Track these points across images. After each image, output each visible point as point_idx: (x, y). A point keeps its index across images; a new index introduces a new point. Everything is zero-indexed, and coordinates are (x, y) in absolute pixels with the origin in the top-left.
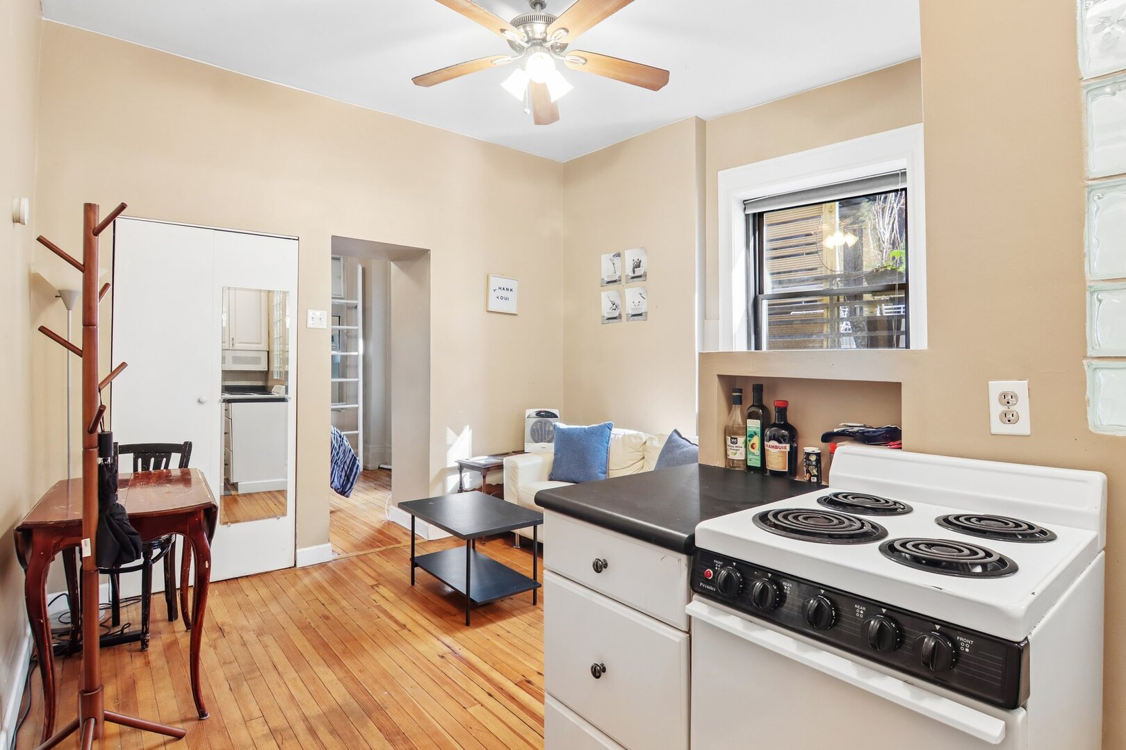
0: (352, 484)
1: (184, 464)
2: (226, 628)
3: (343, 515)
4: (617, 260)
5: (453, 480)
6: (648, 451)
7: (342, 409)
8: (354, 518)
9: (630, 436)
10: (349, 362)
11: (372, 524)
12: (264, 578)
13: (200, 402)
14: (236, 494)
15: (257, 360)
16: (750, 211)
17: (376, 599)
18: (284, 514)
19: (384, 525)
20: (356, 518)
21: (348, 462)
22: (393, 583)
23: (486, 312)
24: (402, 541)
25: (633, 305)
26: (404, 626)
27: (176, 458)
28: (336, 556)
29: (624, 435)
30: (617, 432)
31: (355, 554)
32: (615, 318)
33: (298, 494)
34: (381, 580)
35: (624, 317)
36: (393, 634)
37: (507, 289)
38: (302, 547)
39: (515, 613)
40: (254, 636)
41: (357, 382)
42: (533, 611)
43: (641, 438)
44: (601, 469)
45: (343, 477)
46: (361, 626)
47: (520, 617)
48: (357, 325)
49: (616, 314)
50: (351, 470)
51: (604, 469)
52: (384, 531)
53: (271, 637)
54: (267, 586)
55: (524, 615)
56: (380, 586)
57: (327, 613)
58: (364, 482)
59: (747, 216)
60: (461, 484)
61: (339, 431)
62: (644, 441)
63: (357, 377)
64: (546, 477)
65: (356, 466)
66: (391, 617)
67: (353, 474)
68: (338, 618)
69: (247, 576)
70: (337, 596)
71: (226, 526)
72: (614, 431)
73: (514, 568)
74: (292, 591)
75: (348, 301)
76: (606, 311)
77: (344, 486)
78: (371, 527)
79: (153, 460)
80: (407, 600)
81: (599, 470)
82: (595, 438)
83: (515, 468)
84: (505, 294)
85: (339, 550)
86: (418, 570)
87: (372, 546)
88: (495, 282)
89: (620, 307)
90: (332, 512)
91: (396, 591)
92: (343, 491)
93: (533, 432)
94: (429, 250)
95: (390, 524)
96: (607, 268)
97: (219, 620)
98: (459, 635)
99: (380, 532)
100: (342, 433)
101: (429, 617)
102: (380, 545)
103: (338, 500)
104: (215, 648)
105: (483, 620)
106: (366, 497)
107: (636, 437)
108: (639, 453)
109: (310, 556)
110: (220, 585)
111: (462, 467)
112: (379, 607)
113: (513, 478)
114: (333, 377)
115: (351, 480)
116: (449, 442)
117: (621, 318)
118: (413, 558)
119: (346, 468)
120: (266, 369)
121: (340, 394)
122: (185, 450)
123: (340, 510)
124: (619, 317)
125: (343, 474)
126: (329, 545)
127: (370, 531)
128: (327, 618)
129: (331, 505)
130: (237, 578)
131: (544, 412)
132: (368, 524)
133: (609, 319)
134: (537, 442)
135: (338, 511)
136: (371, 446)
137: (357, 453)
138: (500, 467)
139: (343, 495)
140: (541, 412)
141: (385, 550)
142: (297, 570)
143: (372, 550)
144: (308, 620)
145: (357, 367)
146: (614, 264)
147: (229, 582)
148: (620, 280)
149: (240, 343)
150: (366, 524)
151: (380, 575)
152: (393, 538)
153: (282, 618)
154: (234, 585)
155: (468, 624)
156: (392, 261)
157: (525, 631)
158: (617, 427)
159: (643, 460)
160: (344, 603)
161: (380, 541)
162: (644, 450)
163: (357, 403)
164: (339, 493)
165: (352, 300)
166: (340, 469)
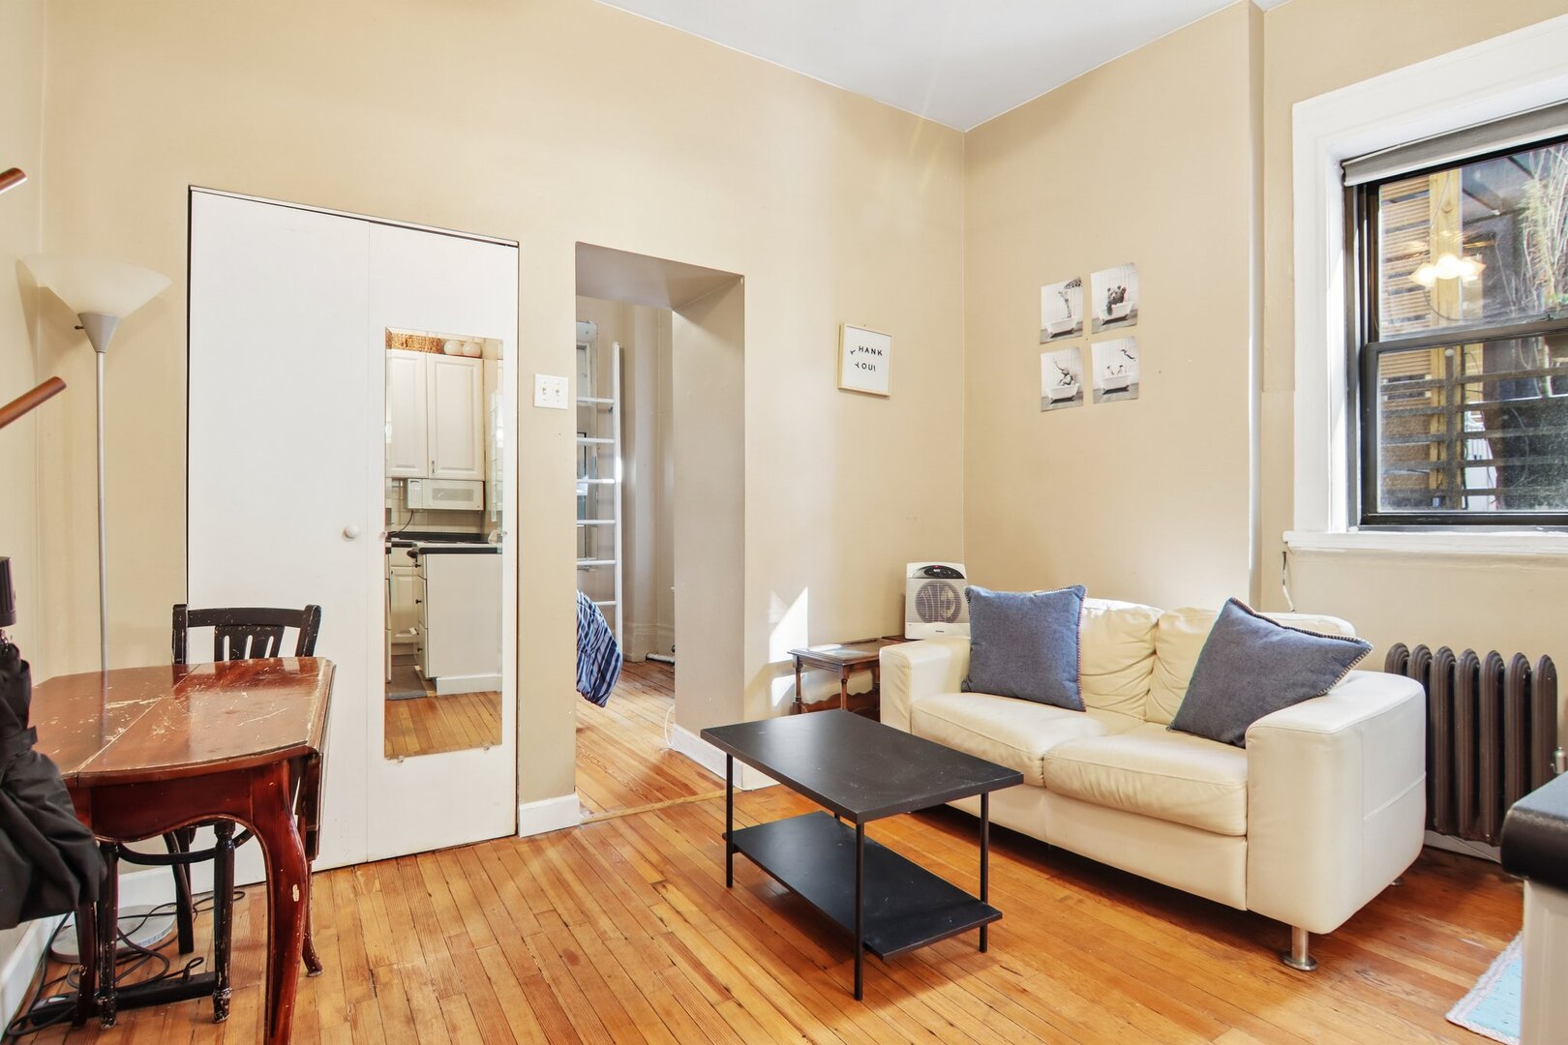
0: (609, 685)
1: (306, 648)
2: (382, 973)
3: (594, 736)
4: (1075, 294)
5: (782, 686)
6: (1166, 642)
7: (591, 566)
8: (612, 741)
9: (1120, 612)
10: (601, 495)
11: (644, 755)
12: (462, 856)
13: (347, 536)
14: (433, 695)
15: (468, 495)
16: (1353, 181)
17: (664, 917)
18: (496, 741)
19: (663, 757)
20: (616, 742)
21: (602, 649)
22: (693, 880)
23: (838, 391)
24: (699, 792)
25: (1107, 373)
26: (725, 992)
27: (291, 635)
28: (586, 817)
29: (1108, 610)
30: (1093, 607)
31: (619, 813)
32: (1070, 399)
33: (520, 704)
34: (669, 872)
35: (1088, 396)
36: (707, 1011)
37: (873, 351)
38: (529, 800)
39: (951, 969)
40: (433, 996)
41: (614, 526)
42: (983, 967)
43: (1147, 616)
44: (1069, 672)
45: (595, 674)
46: (640, 985)
47: (961, 981)
48: (612, 437)
49: (1072, 391)
50: (608, 663)
51: (1074, 672)
52: (665, 768)
53: (465, 1002)
54: (466, 875)
55: (972, 979)
56: (669, 886)
57: (573, 948)
58: (625, 680)
59: (1347, 190)
60: (798, 693)
61: (588, 599)
62: (1154, 621)
63: (613, 518)
64: (957, 684)
65: (615, 655)
66: (698, 965)
67: (611, 668)
68: (593, 960)
69: (433, 852)
70: (590, 904)
71: (395, 761)
72: (1088, 602)
73: (911, 858)
74: (510, 889)
75: (600, 400)
76: (1051, 384)
77: (596, 689)
78: (643, 761)
79: (250, 639)
80: (724, 923)
81: (1066, 675)
82: (1055, 615)
83: (903, 667)
84: (869, 359)
85: (591, 805)
86: (737, 857)
87: (647, 798)
88: (853, 338)
89: (1080, 378)
90: (579, 731)
91: (700, 901)
92: (595, 696)
93: (920, 602)
94: (742, 276)
95: (673, 755)
96: (1052, 311)
97: (372, 950)
98: (846, 1025)
99: (658, 770)
100: (593, 604)
101: (774, 971)
102: (661, 796)
103: (587, 710)
104: (354, 1025)
105: (887, 985)
106: (632, 706)
107: (1134, 613)
108: (1146, 645)
109: (541, 816)
110: (384, 866)
111: (800, 663)
112: (670, 937)
113: (901, 686)
114: (578, 519)
115: (608, 678)
116: (773, 618)
117: (1081, 398)
118: (729, 835)
119: (599, 658)
120: (481, 508)
121: (588, 544)
122: (308, 620)
123: (590, 728)
124: (1079, 396)
125: (596, 669)
126: (575, 797)
127: (641, 767)
128: (572, 958)
129: (578, 719)
130: (415, 855)
131: (939, 567)
132: (637, 755)
133: (1056, 401)
134: (929, 621)
135: (588, 728)
136: (635, 625)
137: (614, 634)
138: (873, 665)
139: (596, 703)
140: (933, 567)
141: (669, 807)
142: (520, 842)
143: (649, 807)
144: (538, 962)
145: (612, 502)
146: (1067, 301)
147: (402, 863)
148: (1080, 330)
149: (444, 468)
150: (632, 754)
151: (666, 860)
152: (680, 782)
153: (488, 955)
154: (409, 870)
155: (857, 995)
156: (674, 309)
157: (985, 1022)
158: (1092, 596)
159: (1152, 658)
160: (604, 923)
161: (660, 789)
162: (1155, 639)
163: (613, 559)
164: (589, 699)
165: (605, 398)
166: (591, 661)
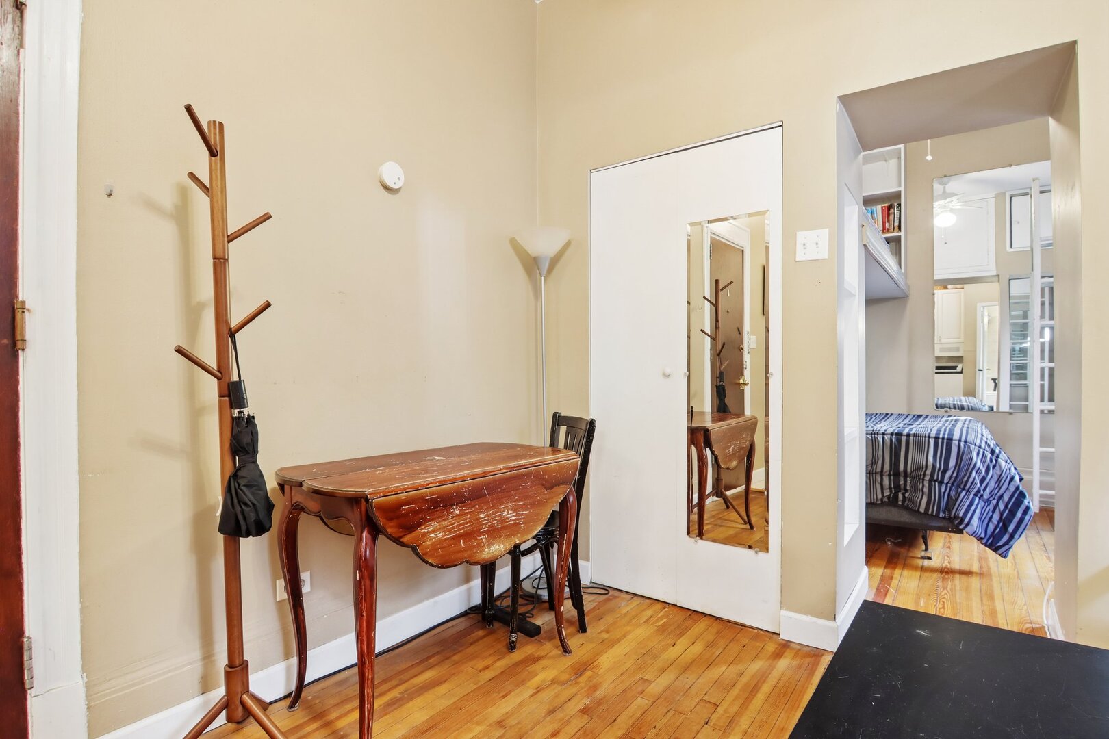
0: (1012, 537)
13: (665, 375)
18: (766, 550)
21: (1006, 498)
38: (788, 609)
45: (995, 521)
50: (1013, 513)
53: (584, 723)
65: (1023, 507)
67: (1016, 520)
69: (718, 618)
77: (996, 537)
92: (995, 544)
104: (535, 693)
110: (682, 612)
115: (1011, 528)
119: (1002, 506)
125: (996, 517)
130: (705, 615)
139: (996, 550)
142: (775, 642)
147: (693, 615)
156: (1048, 114)
166: (991, 507)
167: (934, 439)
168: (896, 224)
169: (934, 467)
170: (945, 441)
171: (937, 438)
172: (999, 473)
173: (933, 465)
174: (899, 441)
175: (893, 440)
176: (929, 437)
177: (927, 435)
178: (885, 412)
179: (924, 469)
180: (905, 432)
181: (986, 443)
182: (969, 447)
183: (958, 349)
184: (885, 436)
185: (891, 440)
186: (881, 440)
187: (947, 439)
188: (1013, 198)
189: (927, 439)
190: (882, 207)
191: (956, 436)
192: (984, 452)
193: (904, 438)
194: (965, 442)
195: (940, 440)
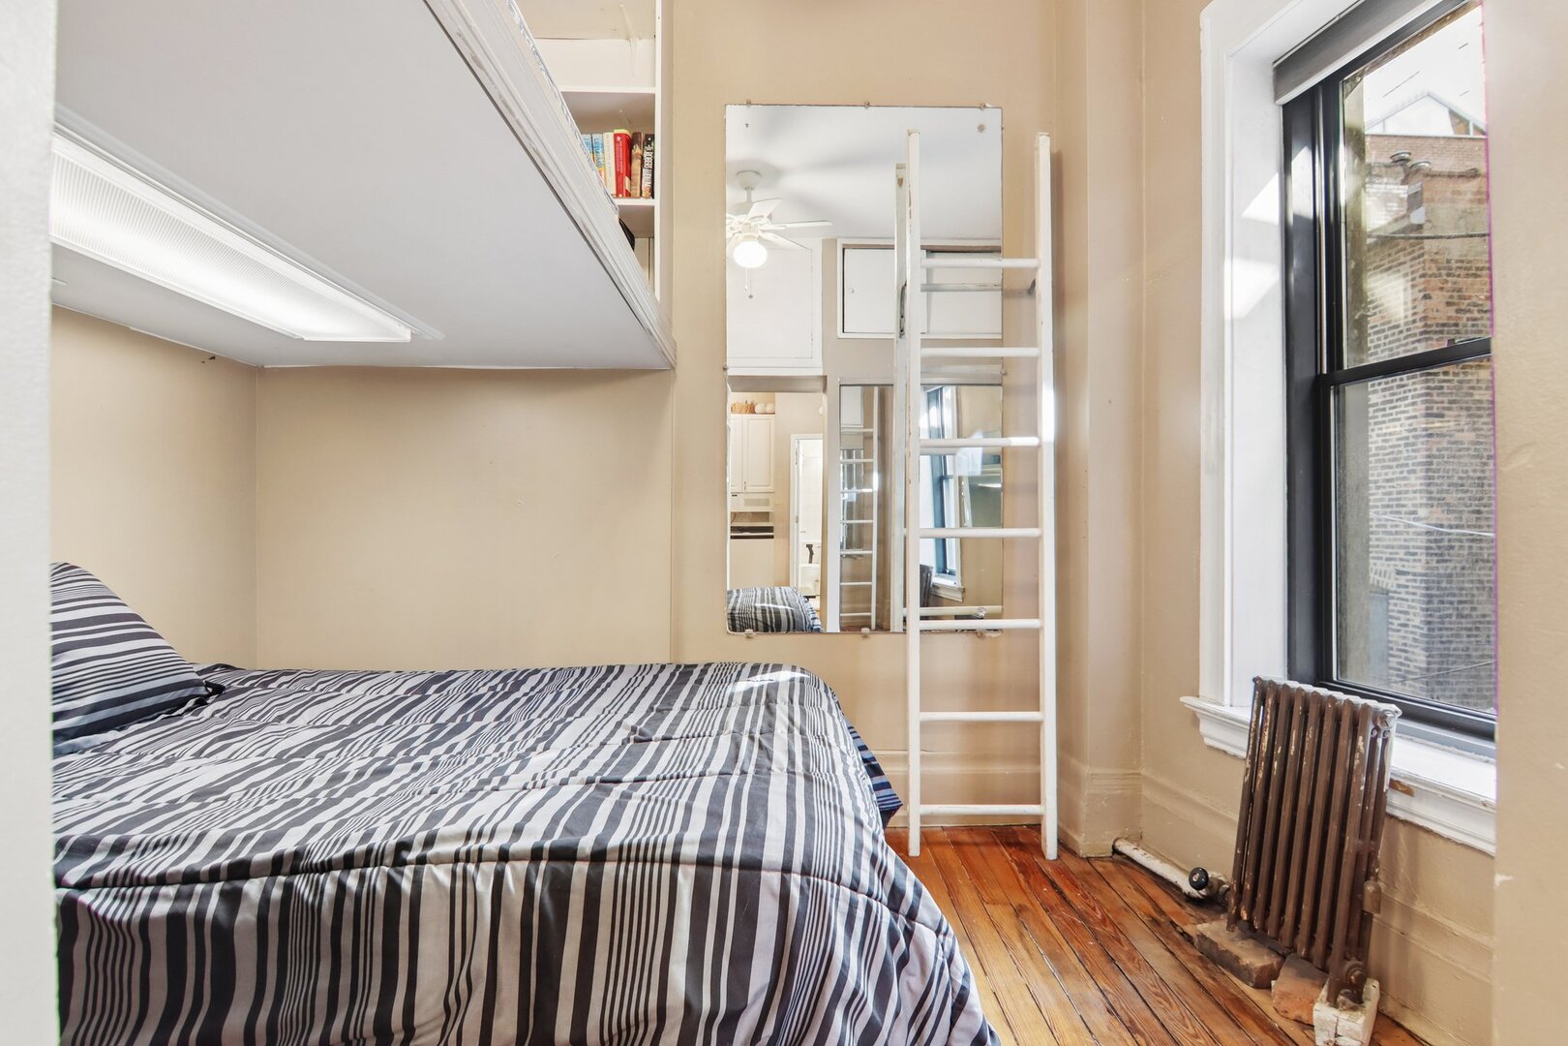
41: (1036, 542)
63: (1036, 523)
145: (1034, 489)
165: (1020, 256)
167: (692, 870)
168: (646, 184)
169: (690, 1009)
170: (735, 873)
171: (704, 863)
172: (920, 989)
173: (688, 1006)
174: (560, 888)
175: (538, 885)
176: (676, 861)
177: (668, 852)
178: (605, 663)
179: (653, 1026)
180: (586, 844)
181: (874, 859)
182: (819, 893)
183: (767, 502)
184: (508, 869)
185: (529, 890)
186: (484, 888)
187: (743, 866)
188: (846, 250)
189: (667, 868)
190: (616, 136)
191: (772, 853)
192: (869, 908)
193: (581, 869)
194: (805, 872)
195: (717, 872)
